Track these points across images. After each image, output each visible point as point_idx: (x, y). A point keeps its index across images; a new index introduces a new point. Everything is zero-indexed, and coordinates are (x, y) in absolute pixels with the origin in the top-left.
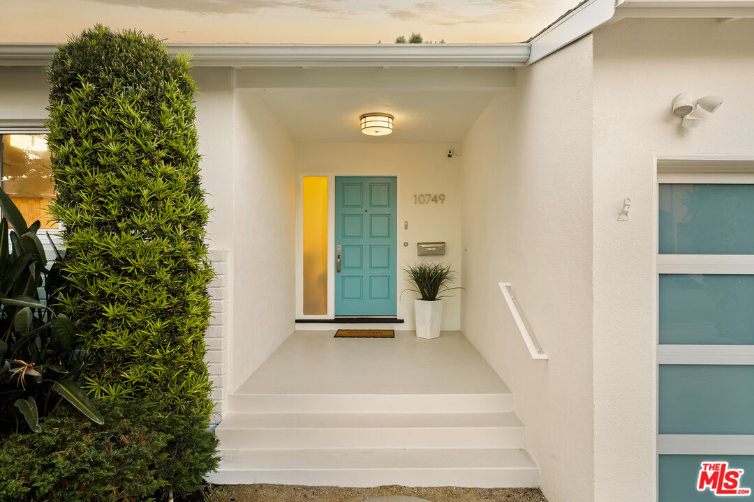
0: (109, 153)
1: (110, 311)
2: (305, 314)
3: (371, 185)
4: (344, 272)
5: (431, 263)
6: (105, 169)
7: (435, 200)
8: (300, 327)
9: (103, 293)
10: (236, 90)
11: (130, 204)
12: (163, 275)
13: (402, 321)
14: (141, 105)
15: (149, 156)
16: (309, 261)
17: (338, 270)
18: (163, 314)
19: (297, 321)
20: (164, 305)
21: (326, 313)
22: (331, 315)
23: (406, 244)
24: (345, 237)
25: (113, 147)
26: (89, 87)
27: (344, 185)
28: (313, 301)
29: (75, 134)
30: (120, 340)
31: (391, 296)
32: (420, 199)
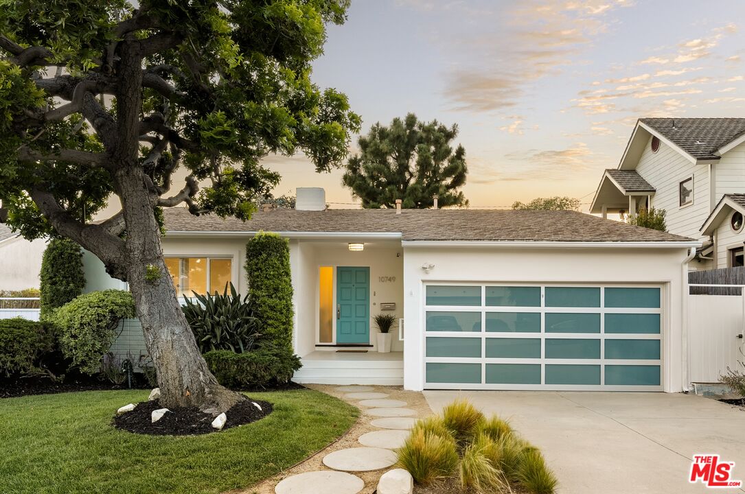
0: (270, 274)
1: (270, 322)
2: (320, 342)
3: (356, 271)
4: (341, 319)
5: (385, 314)
6: (268, 279)
7: (390, 280)
8: (317, 348)
9: (268, 316)
10: (299, 243)
11: (276, 290)
12: (284, 311)
13: (372, 346)
14: (278, 260)
15: (281, 275)
16: (322, 313)
17: (338, 318)
18: (284, 324)
19: (316, 346)
20: (284, 321)
21: (331, 342)
22: (334, 343)
23: (374, 304)
24: (341, 300)
25: (272, 273)
26: (265, 255)
27: (341, 271)
28: (325, 335)
29: (261, 269)
30: (272, 330)
31: (366, 332)
32: (382, 279)
